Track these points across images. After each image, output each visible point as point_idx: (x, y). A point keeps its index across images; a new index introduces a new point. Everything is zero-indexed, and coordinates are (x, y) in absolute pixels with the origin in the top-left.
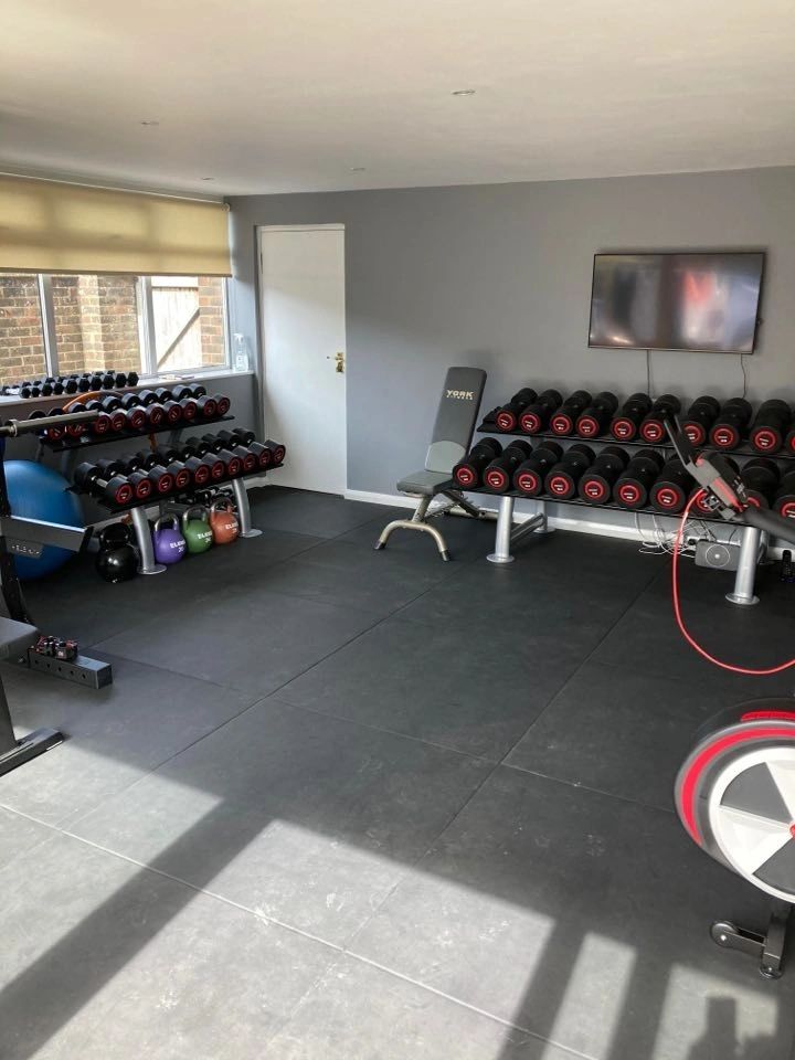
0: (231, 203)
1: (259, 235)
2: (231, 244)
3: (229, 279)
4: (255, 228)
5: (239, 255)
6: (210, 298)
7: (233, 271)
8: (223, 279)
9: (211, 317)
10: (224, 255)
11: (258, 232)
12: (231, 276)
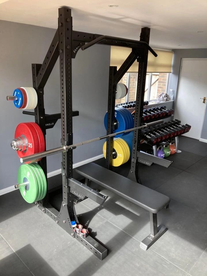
0: (174, 51)
1: (182, 61)
2: (172, 63)
3: (170, 73)
4: (181, 58)
5: (174, 67)
6: (162, 78)
7: (172, 71)
8: (168, 74)
9: (162, 84)
10: (170, 66)
11: (182, 60)
12: (171, 72)
